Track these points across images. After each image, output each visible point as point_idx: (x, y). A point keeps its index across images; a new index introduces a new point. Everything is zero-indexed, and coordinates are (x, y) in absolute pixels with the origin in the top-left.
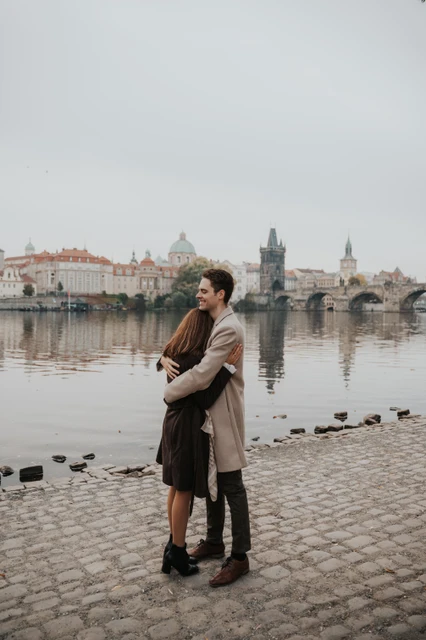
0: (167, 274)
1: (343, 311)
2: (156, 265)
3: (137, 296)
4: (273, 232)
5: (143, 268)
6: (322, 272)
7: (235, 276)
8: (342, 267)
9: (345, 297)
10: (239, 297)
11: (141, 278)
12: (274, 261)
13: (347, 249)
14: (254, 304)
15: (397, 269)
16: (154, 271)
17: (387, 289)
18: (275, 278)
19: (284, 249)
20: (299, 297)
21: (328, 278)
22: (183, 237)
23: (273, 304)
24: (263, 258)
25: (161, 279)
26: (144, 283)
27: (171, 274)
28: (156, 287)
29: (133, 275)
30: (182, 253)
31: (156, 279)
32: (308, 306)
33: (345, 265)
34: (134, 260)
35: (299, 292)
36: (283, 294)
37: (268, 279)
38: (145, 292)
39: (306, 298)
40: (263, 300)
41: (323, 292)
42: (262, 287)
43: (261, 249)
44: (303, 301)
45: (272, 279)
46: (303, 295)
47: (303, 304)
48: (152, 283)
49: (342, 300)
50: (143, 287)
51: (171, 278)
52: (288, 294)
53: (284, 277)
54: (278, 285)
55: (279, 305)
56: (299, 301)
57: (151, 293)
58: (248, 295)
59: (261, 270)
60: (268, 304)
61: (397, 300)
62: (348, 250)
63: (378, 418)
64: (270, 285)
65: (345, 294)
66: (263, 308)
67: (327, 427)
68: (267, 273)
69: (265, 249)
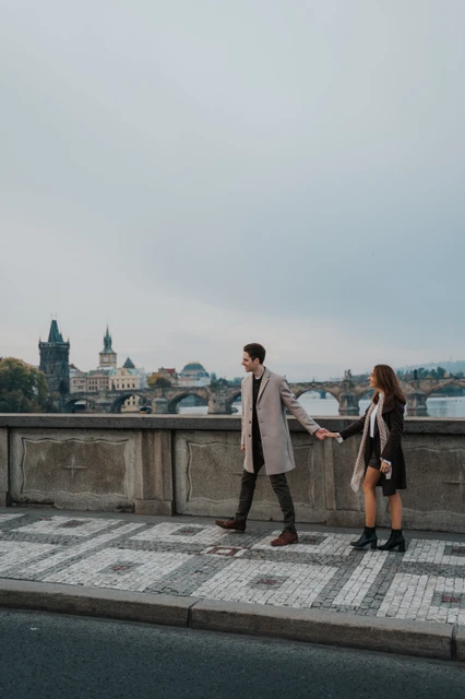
4: (54, 324)
9: (163, 399)
13: (106, 342)
18: (61, 379)
19: (68, 344)
20: (103, 400)
24: (43, 355)
33: (106, 359)
35: (102, 395)
36: (77, 397)
37: (52, 380)
39: (111, 401)
44: (108, 404)
46: (107, 397)
47: (108, 408)
49: (162, 403)
53: (68, 377)
54: (64, 388)
56: (104, 405)
61: (223, 401)
62: (108, 342)
65: (163, 396)
68: (52, 373)
69: (44, 344)
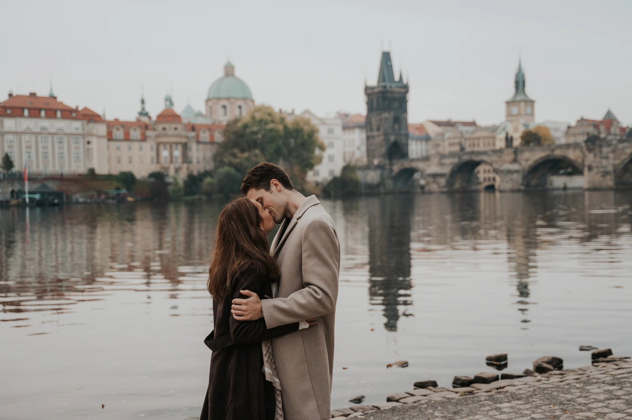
0: (205, 136)
1: (513, 191)
2: (185, 121)
3: (152, 175)
4: (386, 58)
5: (160, 127)
6: (473, 124)
7: (323, 135)
8: (509, 115)
9: (515, 167)
10: (331, 172)
11: (158, 144)
12: (388, 109)
13: (517, 83)
14: (356, 183)
15: (609, 113)
16: (181, 130)
17: (590, 150)
18: (392, 138)
19: (406, 88)
20: (433, 169)
21: (484, 134)
22: (229, 71)
23: (389, 183)
24: (370, 104)
25: (194, 146)
26: (165, 153)
27: (212, 136)
28: (186, 159)
29: (144, 139)
30: (228, 99)
31: (185, 147)
32: (450, 184)
33: (515, 110)
34: (143, 113)
35: (435, 160)
36: (407, 165)
37: (379, 139)
38: (167, 169)
39: (447, 170)
40: (373, 177)
41: (477, 158)
42: (370, 153)
43: (367, 89)
44: (441, 175)
45: (387, 139)
46: (441, 164)
47: (443, 181)
48: (177, 153)
49: (510, 172)
50: (162, 160)
51: (212, 143)
52: (414, 165)
53: (407, 136)
54: (397, 150)
55: (400, 185)
56: (435, 176)
57: (177, 170)
58: (347, 169)
59: (367, 126)
60: (381, 183)
61: (610, 168)
62: (520, 84)
63: (557, 363)
64: (384, 150)
65: (515, 161)
66: (372, 191)
67: (472, 377)
68: (378, 129)
69: (373, 88)
